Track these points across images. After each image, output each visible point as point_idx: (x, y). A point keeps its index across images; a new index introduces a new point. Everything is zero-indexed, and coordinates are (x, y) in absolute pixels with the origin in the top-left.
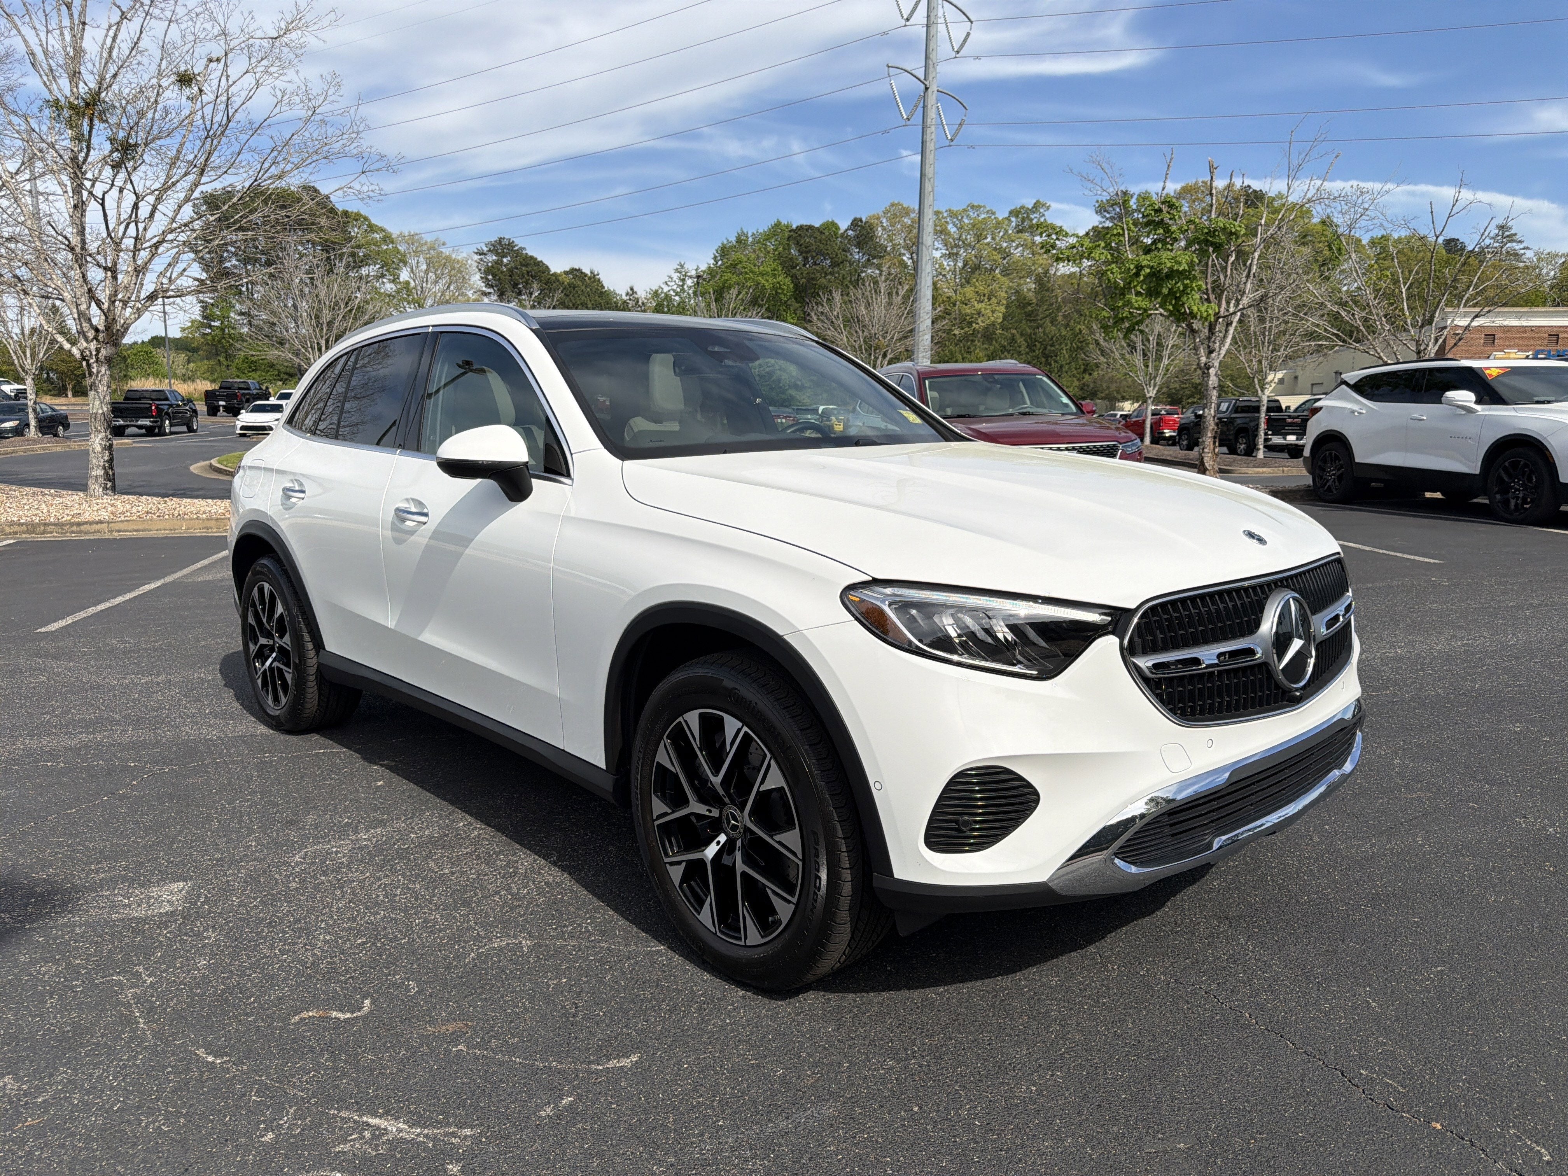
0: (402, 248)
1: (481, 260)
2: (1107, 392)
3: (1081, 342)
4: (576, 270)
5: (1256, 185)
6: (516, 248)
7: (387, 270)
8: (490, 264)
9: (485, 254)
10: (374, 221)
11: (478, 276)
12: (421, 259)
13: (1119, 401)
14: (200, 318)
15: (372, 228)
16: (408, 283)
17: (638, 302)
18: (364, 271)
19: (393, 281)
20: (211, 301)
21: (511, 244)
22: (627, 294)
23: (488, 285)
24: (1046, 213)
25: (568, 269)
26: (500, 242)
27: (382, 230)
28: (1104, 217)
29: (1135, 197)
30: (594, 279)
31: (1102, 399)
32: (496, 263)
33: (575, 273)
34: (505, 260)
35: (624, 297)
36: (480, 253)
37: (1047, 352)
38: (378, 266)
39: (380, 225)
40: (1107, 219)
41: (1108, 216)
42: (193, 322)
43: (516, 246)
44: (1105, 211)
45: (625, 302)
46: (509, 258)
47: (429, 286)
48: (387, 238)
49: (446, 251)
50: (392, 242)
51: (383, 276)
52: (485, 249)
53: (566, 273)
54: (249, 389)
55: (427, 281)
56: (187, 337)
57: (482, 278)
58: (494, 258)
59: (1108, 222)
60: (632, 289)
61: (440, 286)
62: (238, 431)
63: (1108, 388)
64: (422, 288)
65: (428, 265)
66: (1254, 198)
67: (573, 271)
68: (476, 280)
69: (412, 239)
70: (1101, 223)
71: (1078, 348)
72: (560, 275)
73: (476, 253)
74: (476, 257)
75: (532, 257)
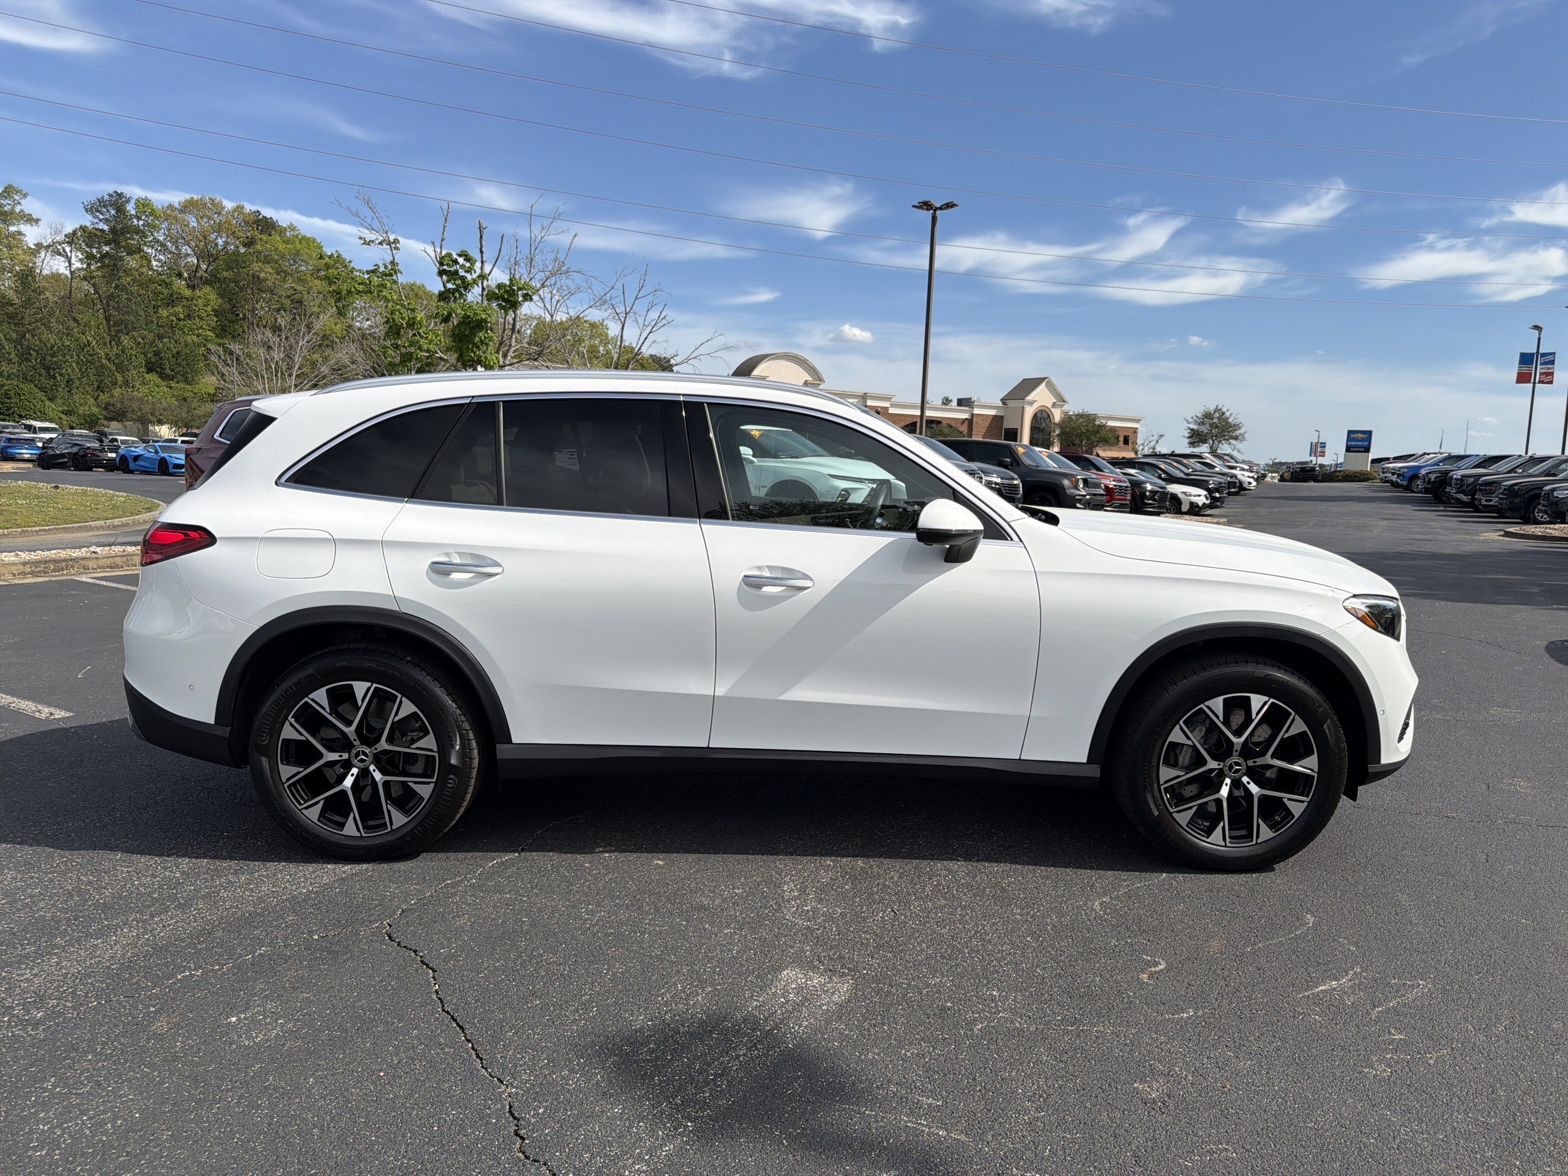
2: (140, 414)
3: (91, 355)
5: (267, 212)
13: (154, 424)
24: (22, 202)
28: (96, 217)
29: (133, 201)
31: (133, 420)
37: (47, 363)
40: (101, 220)
41: (101, 217)
44: (98, 211)
59: (102, 224)
63: (140, 409)
66: (267, 226)
70: (93, 223)
71: (88, 361)
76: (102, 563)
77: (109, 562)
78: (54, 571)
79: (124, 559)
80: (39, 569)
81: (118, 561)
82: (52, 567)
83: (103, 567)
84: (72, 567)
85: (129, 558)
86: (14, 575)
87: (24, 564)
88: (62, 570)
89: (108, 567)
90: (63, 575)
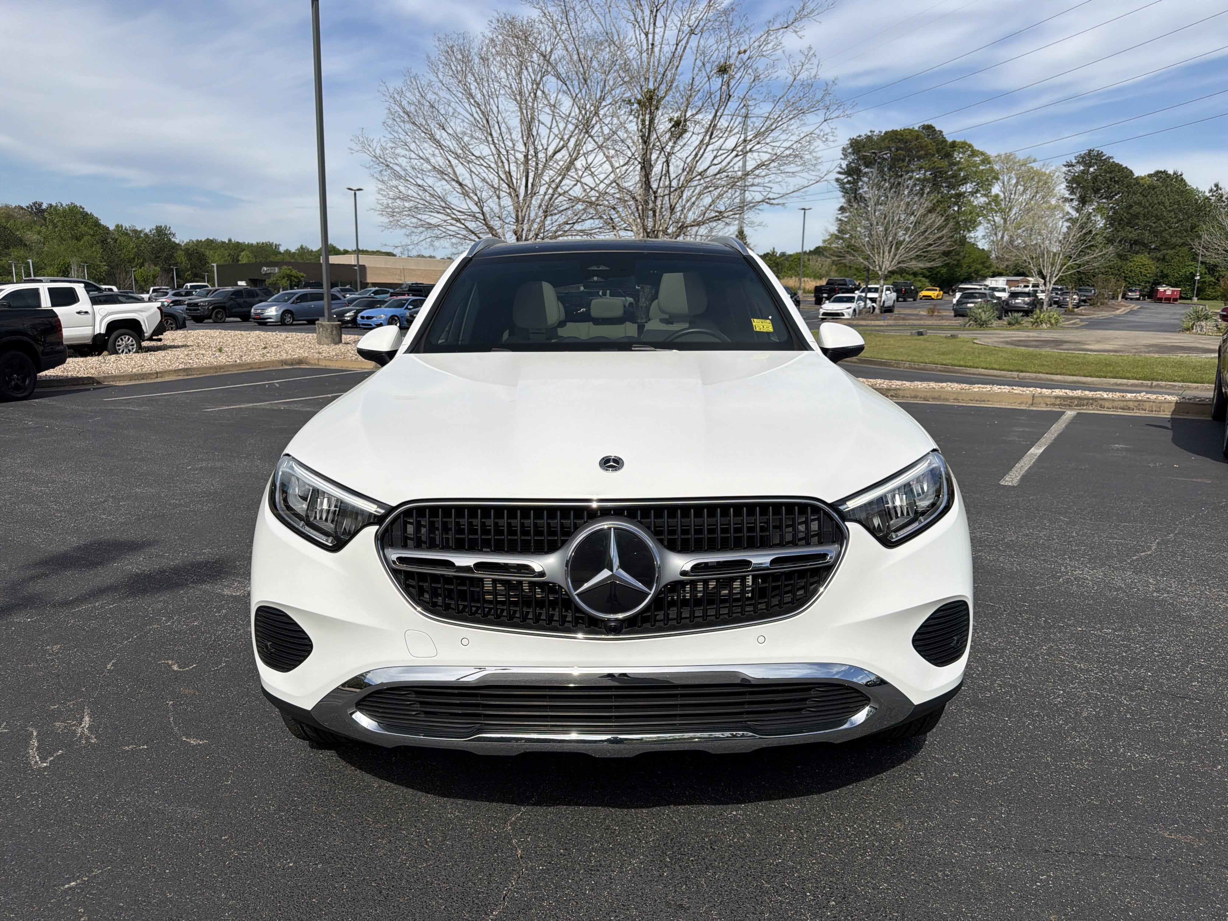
0: (997, 167)
1: (1069, 171)
4: (1161, 172)
6: (1104, 158)
7: (982, 187)
8: (1076, 174)
9: (1073, 166)
10: (976, 147)
11: (1064, 185)
12: (1013, 175)
14: (836, 233)
15: (974, 153)
16: (997, 196)
17: (1222, 197)
18: (963, 189)
19: (985, 195)
20: (846, 220)
21: (1100, 155)
22: (1211, 191)
23: (1072, 193)
25: (1152, 172)
26: (1089, 153)
27: (982, 154)
30: (1178, 179)
32: (1083, 172)
33: (1162, 175)
34: (1092, 169)
35: (1208, 194)
36: (1069, 165)
38: (974, 184)
39: (981, 150)
42: (832, 235)
43: (1104, 156)
45: (1207, 198)
46: (1096, 167)
47: (1016, 197)
48: (986, 160)
49: (1036, 166)
50: (989, 163)
51: (977, 191)
52: (1074, 161)
53: (1150, 176)
54: (845, 285)
55: (1015, 193)
56: (826, 247)
57: (1067, 186)
58: (1082, 168)
60: (1216, 186)
61: (1027, 196)
62: (821, 317)
64: (1010, 199)
65: (1018, 179)
67: (1158, 173)
68: (1062, 189)
69: (1008, 159)
72: (1142, 178)
73: (1065, 166)
74: (1065, 169)
75: (1117, 165)
76: (1116, 404)
77: (1122, 404)
78: (1077, 405)
79: (1136, 404)
80: (1066, 403)
81: (1131, 404)
82: (1076, 402)
83: (1116, 408)
84: (1092, 404)
85: (1141, 403)
86: (1047, 405)
87: (1056, 397)
88: (1083, 405)
89: (1120, 408)
90: (1082, 409)
